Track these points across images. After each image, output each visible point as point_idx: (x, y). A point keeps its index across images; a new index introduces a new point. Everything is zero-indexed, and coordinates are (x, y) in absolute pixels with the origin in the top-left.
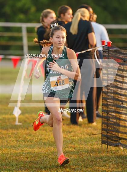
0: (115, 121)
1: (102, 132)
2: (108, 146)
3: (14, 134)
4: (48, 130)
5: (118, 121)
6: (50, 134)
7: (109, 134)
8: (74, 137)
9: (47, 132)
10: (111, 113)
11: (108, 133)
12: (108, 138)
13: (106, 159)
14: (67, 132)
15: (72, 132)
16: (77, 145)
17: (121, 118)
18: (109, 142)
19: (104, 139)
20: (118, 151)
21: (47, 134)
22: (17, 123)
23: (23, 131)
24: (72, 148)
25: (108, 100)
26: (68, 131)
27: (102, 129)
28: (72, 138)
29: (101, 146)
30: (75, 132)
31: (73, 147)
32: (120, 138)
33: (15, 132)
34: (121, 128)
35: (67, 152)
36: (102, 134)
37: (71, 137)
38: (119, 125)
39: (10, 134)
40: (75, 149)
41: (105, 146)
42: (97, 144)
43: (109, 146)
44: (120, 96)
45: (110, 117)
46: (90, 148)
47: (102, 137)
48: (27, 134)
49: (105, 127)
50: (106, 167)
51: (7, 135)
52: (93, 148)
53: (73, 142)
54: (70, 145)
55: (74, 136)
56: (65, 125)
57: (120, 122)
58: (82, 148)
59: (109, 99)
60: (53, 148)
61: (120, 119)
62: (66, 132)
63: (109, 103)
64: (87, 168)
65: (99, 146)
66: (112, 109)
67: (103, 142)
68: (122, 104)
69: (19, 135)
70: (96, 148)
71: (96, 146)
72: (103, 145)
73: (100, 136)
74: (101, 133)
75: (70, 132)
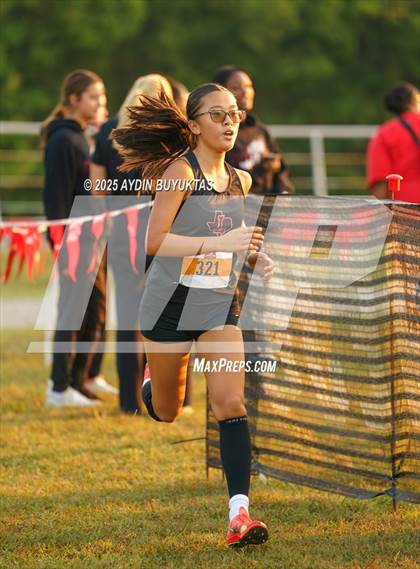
1: (207, 434)
4: (55, 432)
6: (61, 441)
8: (130, 450)
9: (51, 434)
13: (218, 510)
15: (123, 434)
16: (137, 473)
19: (213, 454)
21: (53, 441)
24: (123, 482)
26: (111, 432)
27: (209, 426)
29: (204, 472)
30: (131, 435)
31: (126, 479)
32: (258, 451)
34: (260, 420)
35: (108, 494)
36: (207, 439)
37: (121, 448)
40: (131, 483)
41: (215, 473)
42: (194, 469)
46: (172, 480)
47: (207, 446)
52: (182, 480)
53: (124, 464)
54: (118, 473)
55: (130, 446)
56: (104, 417)
57: (257, 405)
58: (152, 479)
60: (69, 483)
62: (105, 437)
64: (163, 536)
65: (200, 475)
67: (211, 463)
70: (190, 480)
71: (190, 475)
72: (210, 469)
73: (203, 444)
74: (205, 435)
75: (117, 436)
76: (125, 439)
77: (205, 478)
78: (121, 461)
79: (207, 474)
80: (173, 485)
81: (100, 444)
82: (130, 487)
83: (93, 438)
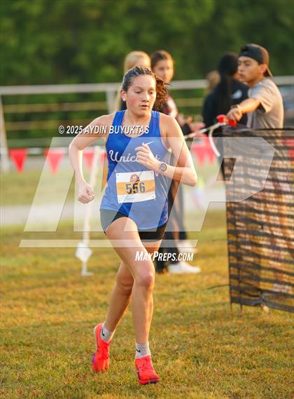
0: (251, 259)
1: (230, 282)
2: (241, 308)
3: (78, 292)
5: (257, 260)
7: (242, 285)
8: (184, 294)
10: (243, 247)
11: (240, 282)
12: (242, 291)
13: (236, 330)
14: (172, 285)
15: (181, 284)
17: (262, 254)
18: (244, 299)
19: (234, 295)
20: (259, 314)
22: (84, 273)
23: (93, 287)
24: (178, 314)
25: (238, 223)
26: (174, 282)
27: (231, 277)
28: (181, 295)
29: (229, 306)
30: (186, 284)
31: (180, 312)
32: (262, 291)
33: (79, 289)
34: (263, 272)
35: (168, 322)
36: (230, 285)
37: (179, 293)
38: (259, 267)
39: (70, 294)
40: (183, 315)
41: (236, 306)
42: (224, 304)
43: (243, 306)
44: (257, 215)
45: (242, 254)
46: (210, 312)
47: (231, 289)
48: (100, 293)
49: (234, 271)
50: (232, 345)
51: (65, 296)
52: (215, 312)
53: (180, 303)
55: (184, 291)
57: (260, 262)
58: (196, 312)
59: (239, 221)
61: (259, 256)
62: (170, 285)
63: (238, 228)
66: (245, 238)
67: (233, 300)
68: (262, 228)
69: (87, 295)
70: (220, 311)
71: (221, 308)
72: (233, 304)
74: (228, 283)
75: (178, 285)
76: (182, 287)
77: (230, 310)
78: (178, 301)
79: (231, 308)
80: (209, 315)
81: (166, 291)
82: (182, 317)
83: (162, 287)
